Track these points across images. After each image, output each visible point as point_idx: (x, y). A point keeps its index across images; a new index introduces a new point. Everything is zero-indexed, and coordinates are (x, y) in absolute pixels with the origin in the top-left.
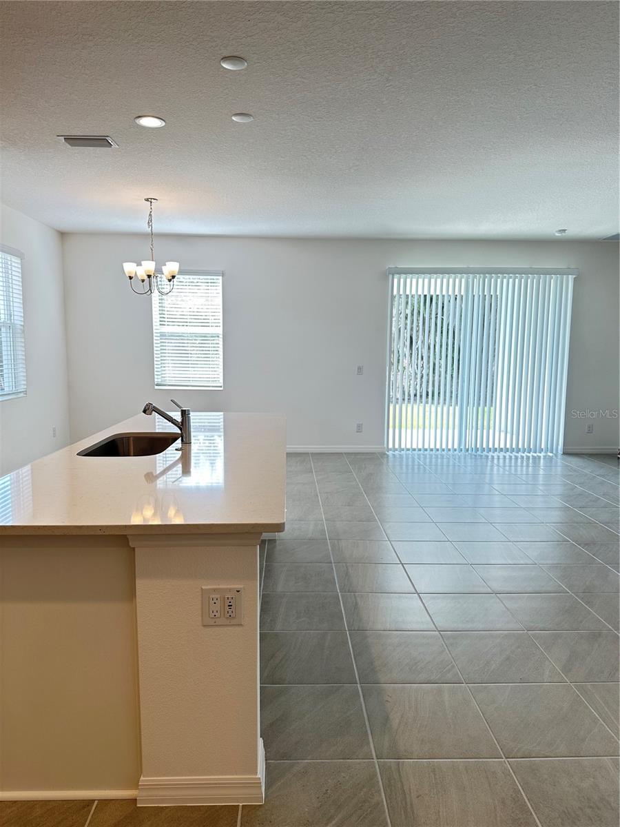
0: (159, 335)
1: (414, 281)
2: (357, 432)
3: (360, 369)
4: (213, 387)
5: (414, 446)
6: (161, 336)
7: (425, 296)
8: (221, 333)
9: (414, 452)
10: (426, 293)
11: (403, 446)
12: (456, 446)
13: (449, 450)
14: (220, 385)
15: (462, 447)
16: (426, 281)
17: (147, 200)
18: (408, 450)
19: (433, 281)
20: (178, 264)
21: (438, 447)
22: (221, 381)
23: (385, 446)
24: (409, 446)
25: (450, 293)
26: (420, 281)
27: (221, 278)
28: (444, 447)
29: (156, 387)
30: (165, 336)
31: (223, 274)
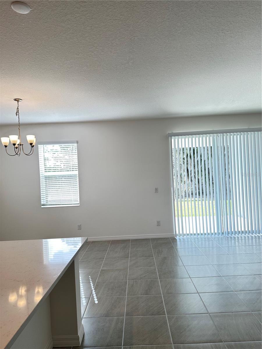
0: (44, 177)
1: (183, 140)
2: (157, 226)
3: (156, 190)
4: (74, 204)
5: (191, 232)
6: (45, 177)
7: (190, 148)
8: (78, 174)
9: (191, 236)
10: (190, 146)
11: (185, 233)
12: (216, 232)
13: (212, 234)
14: (78, 203)
15: (220, 232)
16: (190, 139)
17: (15, 100)
18: (188, 235)
19: (194, 139)
20: (34, 136)
21: (205, 232)
22: (79, 201)
23: (174, 233)
24: (188, 232)
25: (201, 146)
26: (187, 139)
27: (76, 144)
28: (209, 232)
29: (42, 207)
30: (47, 177)
31: (77, 142)
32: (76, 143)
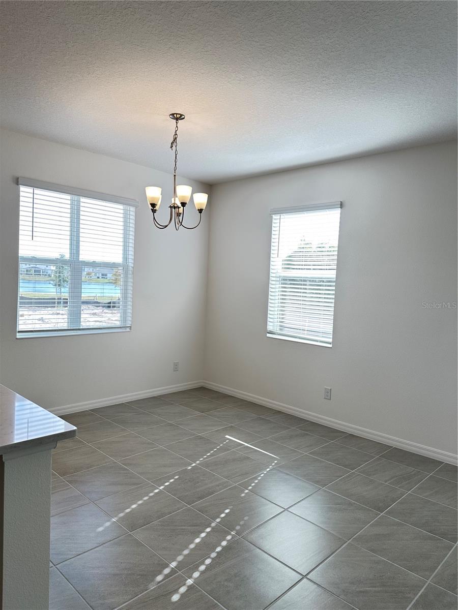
0: (277, 279)
4: (322, 342)
6: (283, 280)
8: (335, 277)
14: (330, 341)
22: (331, 336)
29: (269, 335)
30: (286, 280)
31: (342, 205)
32: (339, 206)
